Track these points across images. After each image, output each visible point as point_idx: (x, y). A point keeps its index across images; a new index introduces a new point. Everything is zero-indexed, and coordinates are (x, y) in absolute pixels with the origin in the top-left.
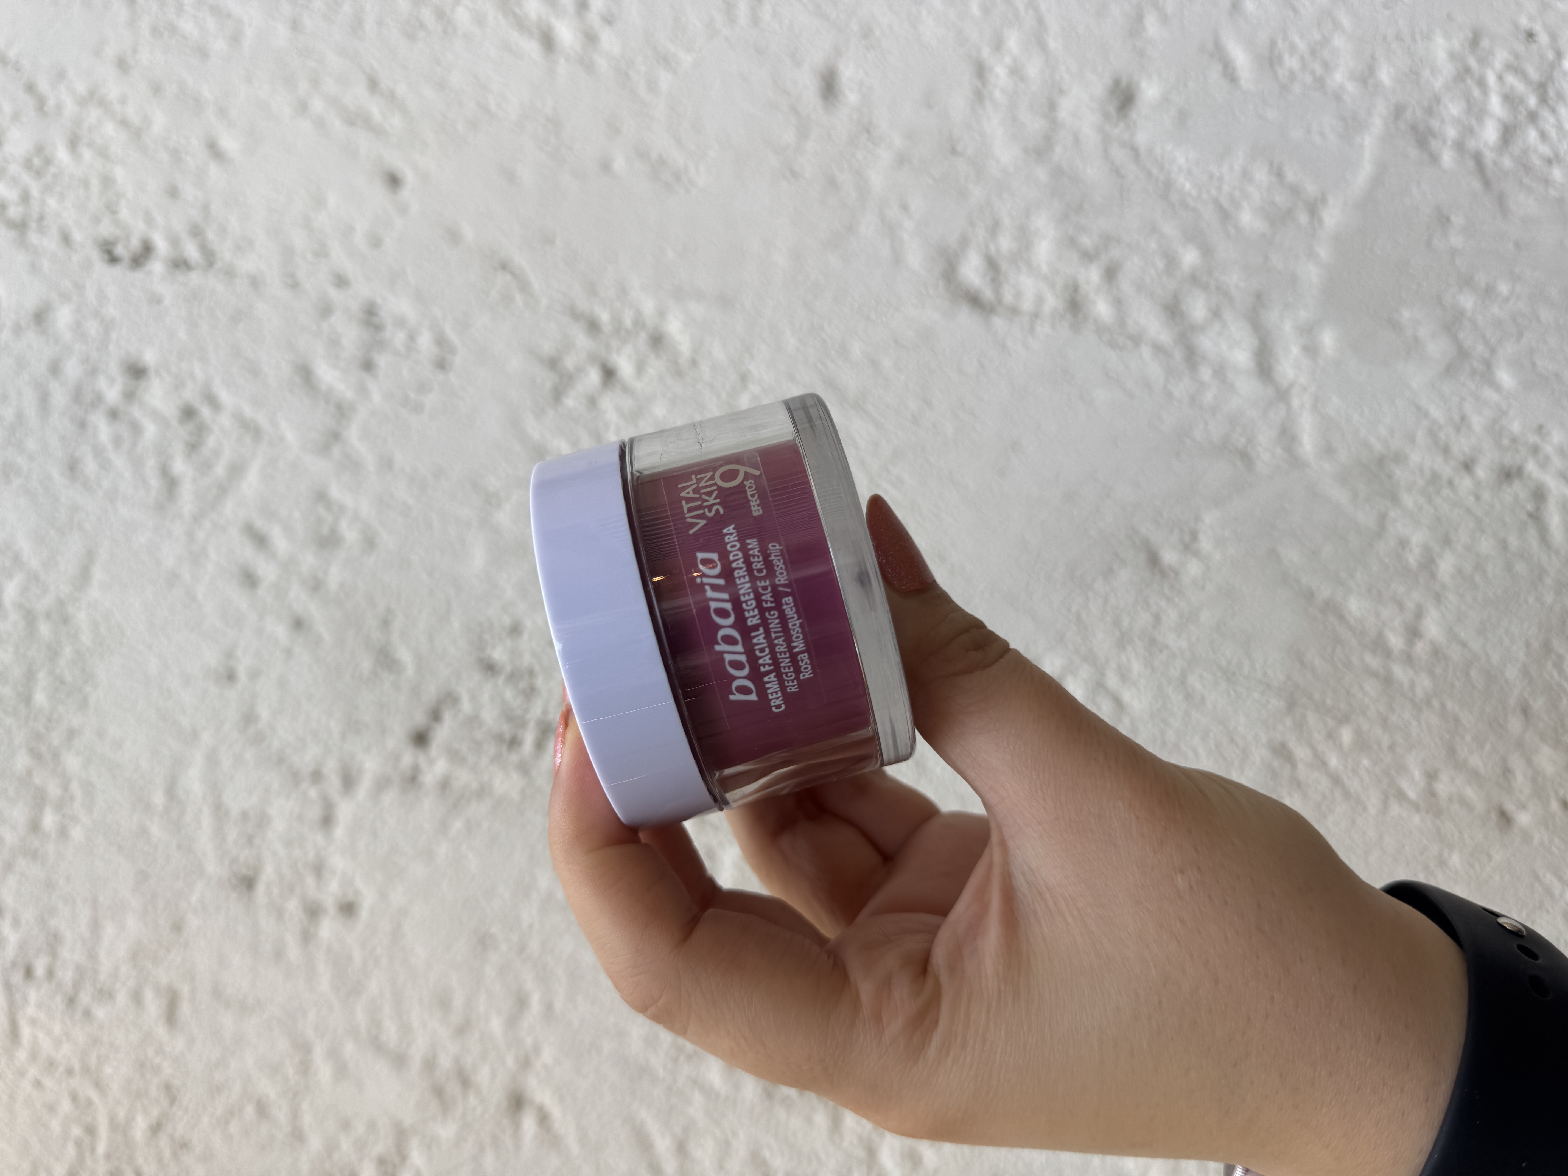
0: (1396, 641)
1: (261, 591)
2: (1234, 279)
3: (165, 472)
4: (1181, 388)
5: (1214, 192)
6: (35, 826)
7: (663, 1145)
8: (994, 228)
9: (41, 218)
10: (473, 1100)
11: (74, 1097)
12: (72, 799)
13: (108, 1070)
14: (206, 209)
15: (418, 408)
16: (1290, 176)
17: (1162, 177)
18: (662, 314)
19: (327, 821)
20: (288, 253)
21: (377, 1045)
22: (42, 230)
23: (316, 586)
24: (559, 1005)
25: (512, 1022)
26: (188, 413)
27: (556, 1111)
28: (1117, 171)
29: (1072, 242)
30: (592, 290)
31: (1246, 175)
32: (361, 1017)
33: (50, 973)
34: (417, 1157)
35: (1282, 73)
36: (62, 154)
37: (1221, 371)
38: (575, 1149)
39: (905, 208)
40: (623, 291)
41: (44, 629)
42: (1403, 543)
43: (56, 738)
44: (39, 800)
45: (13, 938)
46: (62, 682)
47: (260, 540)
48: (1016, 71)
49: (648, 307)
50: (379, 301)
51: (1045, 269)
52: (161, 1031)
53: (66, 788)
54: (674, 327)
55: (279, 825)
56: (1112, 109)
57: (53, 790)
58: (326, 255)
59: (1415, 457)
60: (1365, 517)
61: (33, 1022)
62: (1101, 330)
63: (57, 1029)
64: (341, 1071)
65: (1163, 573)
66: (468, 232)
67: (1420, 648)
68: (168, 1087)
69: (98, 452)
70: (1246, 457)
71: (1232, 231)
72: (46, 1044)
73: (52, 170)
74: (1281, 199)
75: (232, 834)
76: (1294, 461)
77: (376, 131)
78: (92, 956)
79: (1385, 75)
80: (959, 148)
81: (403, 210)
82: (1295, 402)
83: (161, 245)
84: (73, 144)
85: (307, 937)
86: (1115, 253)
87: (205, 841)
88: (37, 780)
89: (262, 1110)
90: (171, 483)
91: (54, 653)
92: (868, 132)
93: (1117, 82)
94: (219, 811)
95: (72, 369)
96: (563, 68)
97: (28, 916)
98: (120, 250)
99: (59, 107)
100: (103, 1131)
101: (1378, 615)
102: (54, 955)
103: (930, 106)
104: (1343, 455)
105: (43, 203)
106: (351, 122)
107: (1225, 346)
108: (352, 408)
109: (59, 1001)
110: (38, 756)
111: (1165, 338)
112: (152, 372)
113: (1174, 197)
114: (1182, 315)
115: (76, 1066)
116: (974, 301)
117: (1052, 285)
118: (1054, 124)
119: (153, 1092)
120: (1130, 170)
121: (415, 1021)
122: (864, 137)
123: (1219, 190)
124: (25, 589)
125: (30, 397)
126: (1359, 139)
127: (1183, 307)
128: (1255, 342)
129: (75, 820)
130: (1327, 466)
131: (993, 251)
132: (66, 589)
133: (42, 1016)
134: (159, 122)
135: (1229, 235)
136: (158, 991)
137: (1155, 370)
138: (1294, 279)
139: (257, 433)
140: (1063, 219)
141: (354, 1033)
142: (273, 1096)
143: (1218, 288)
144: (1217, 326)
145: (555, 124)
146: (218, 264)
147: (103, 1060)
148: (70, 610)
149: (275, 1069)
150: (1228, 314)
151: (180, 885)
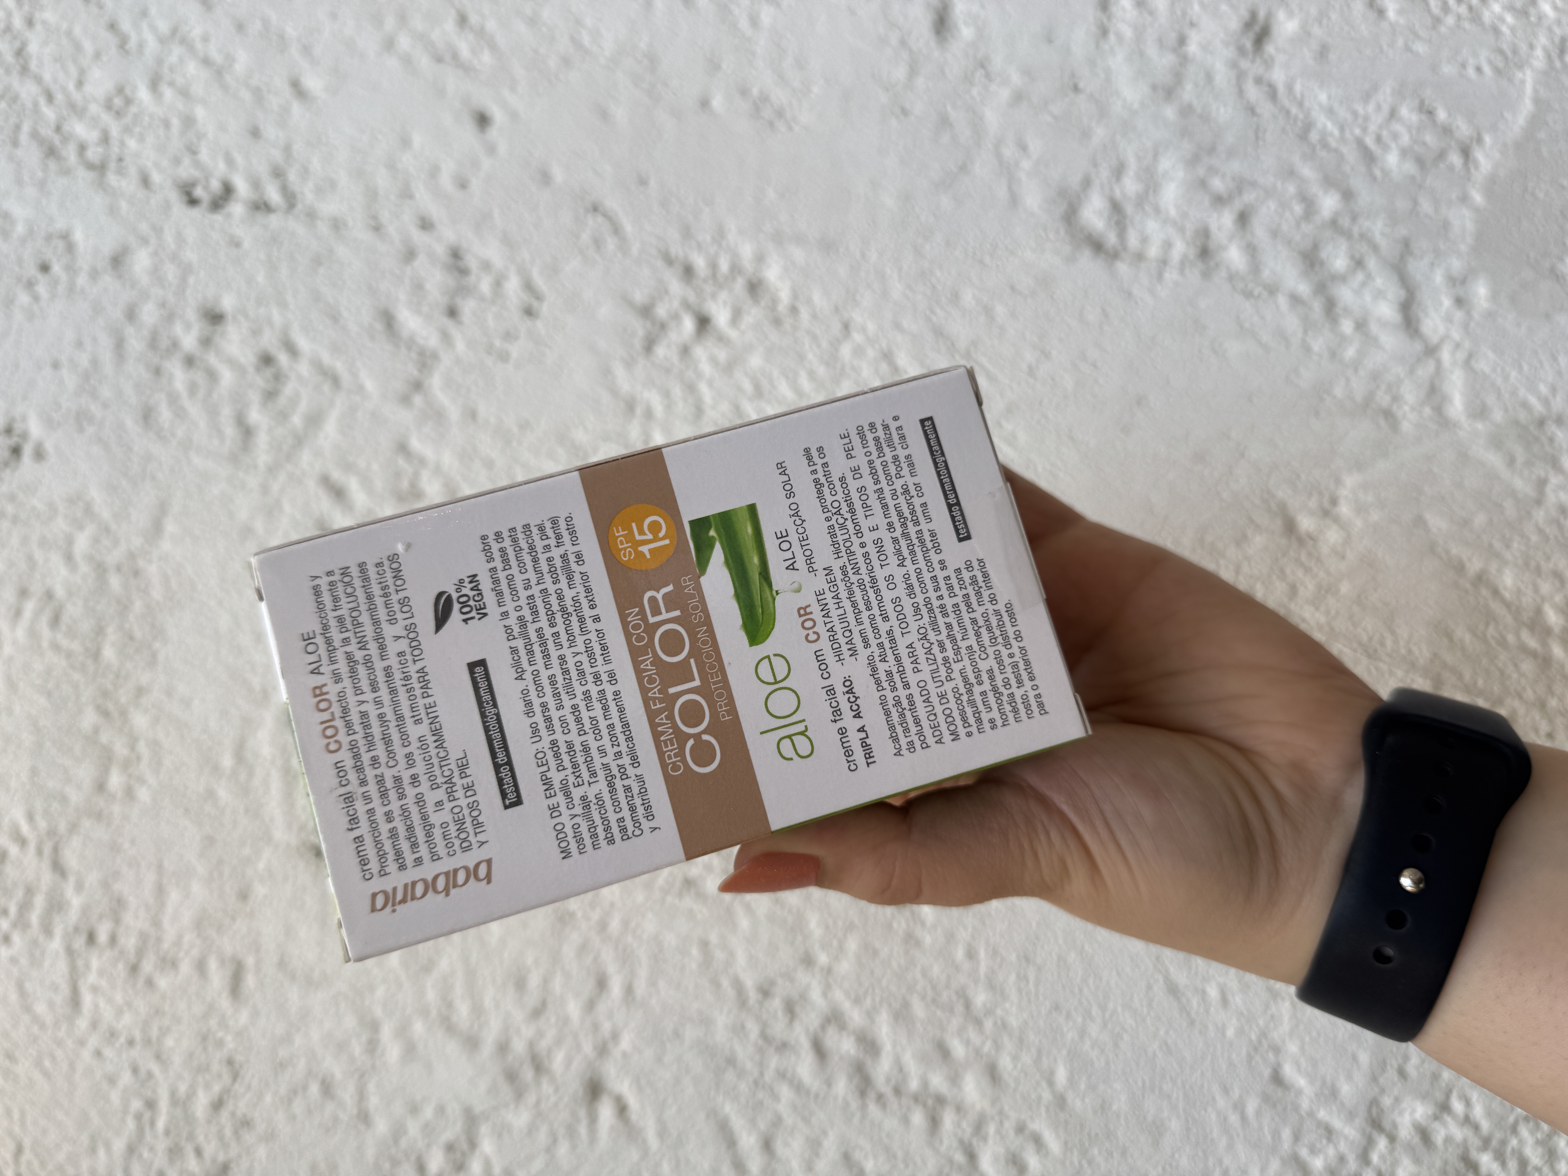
0: (1554, 618)
2: (1378, 226)
3: (241, 421)
4: (1320, 343)
5: (1357, 131)
6: (101, 787)
7: (748, 1141)
8: (1119, 170)
9: (120, 160)
10: (546, 1088)
11: (135, 1070)
12: (139, 759)
13: (169, 1042)
14: (287, 149)
15: (504, 357)
16: (1442, 115)
17: (1301, 116)
18: (760, 259)
20: (372, 195)
21: (448, 1025)
22: (121, 172)
24: (641, 988)
25: (590, 1006)
26: (267, 360)
27: (632, 1102)
29: (1202, 185)
30: (687, 233)
31: (1393, 114)
32: (431, 995)
33: (113, 940)
34: (487, 1146)
36: (143, 94)
37: (1363, 325)
38: (653, 1141)
39: (1023, 147)
40: (720, 234)
41: (115, 582)
42: (1565, 511)
43: (124, 696)
44: (106, 759)
45: (76, 902)
46: (131, 638)
47: (337, 493)
48: (1143, 3)
49: (747, 251)
50: (465, 245)
51: (1173, 212)
52: (225, 1003)
53: (133, 748)
54: (772, 274)
56: (1248, 44)
57: (120, 749)
58: (411, 197)
60: (1522, 485)
61: (95, 989)
62: (1232, 277)
63: (119, 998)
64: (410, 1050)
65: (1301, 541)
66: (558, 175)
68: (230, 1062)
69: (173, 399)
70: (1390, 417)
71: (1378, 173)
72: (107, 1014)
73: (133, 109)
74: (1431, 139)
76: (1444, 421)
77: (465, 68)
78: (156, 923)
79: (1546, 7)
80: (1081, 85)
81: (491, 150)
82: (1446, 357)
83: (242, 187)
84: (154, 85)
86: (1249, 197)
87: (274, 806)
88: (104, 738)
89: (327, 1089)
90: (247, 433)
91: (124, 607)
92: (984, 67)
93: (1253, 15)
95: (149, 314)
97: (92, 878)
98: (199, 192)
99: (141, 46)
100: (164, 1105)
101: (1536, 590)
102: (117, 921)
103: (1050, 41)
104: (1498, 416)
105: (122, 144)
106: (439, 60)
107: (1368, 298)
108: (435, 356)
109: (121, 968)
110: (105, 714)
111: (1304, 289)
112: (230, 317)
113: (1314, 136)
114: (1322, 263)
115: (138, 1035)
116: (1097, 246)
117: (1182, 230)
118: (1184, 60)
119: (215, 1067)
120: (1266, 109)
121: (488, 1002)
122: (980, 73)
123: (1365, 130)
124: (96, 541)
125: (106, 343)
126: (1519, 75)
127: (1323, 255)
128: (1403, 294)
129: (142, 781)
130: (1480, 426)
131: (1118, 193)
132: (137, 542)
133: (103, 983)
134: (242, 60)
135: (1374, 178)
136: (222, 962)
137: (1292, 323)
138: (1446, 225)
139: (335, 381)
140: (1193, 161)
141: (424, 1012)
142: (338, 1075)
143: (1362, 236)
144: (1360, 277)
145: (652, 60)
146: (299, 206)
147: (164, 1032)
148: (141, 563)
149: (342, 1047)
150: (1372, 263)
151: (247, 851)
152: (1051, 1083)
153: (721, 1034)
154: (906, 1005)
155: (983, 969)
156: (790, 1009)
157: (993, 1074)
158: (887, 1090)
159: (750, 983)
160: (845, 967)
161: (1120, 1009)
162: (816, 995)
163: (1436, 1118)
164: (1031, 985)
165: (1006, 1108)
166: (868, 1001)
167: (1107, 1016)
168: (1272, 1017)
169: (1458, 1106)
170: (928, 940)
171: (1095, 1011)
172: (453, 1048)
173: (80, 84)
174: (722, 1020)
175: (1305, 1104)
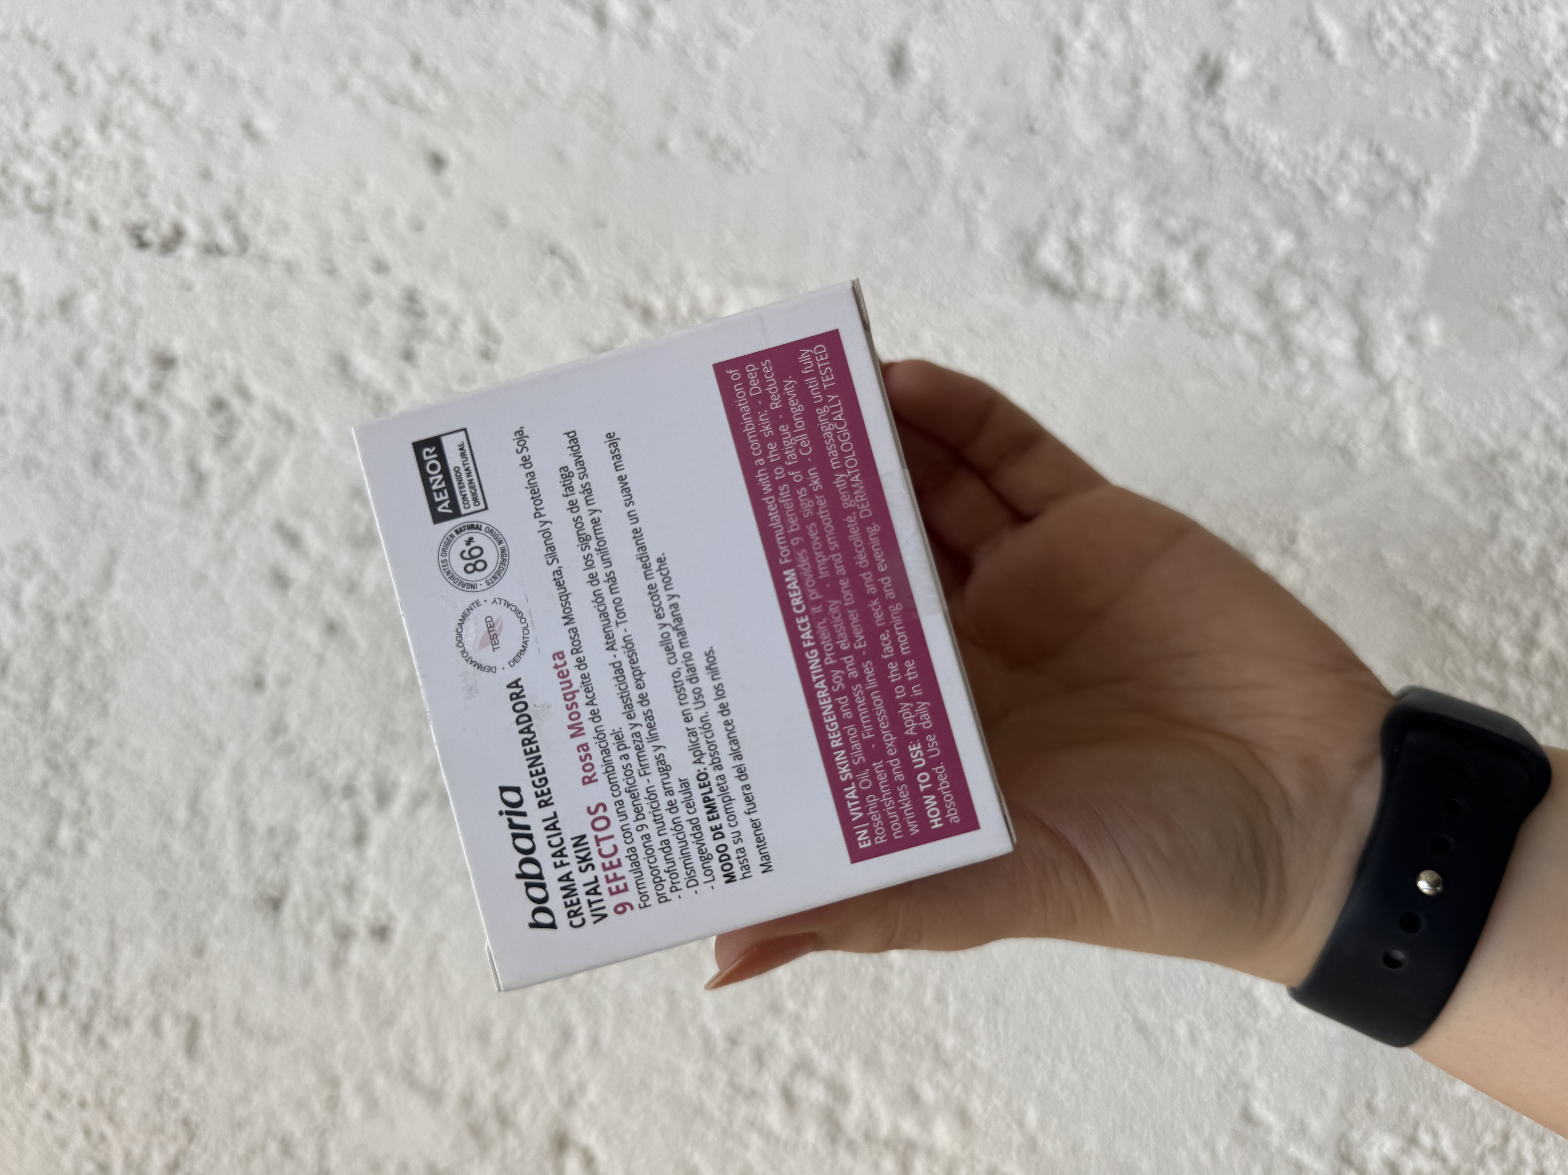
0: (1510, 651)
1: (292, 593)
2: (1331, 265)
3: (193, 466)
4: (1276, 381)
5: (1309, 172)
6: (50, 841)
8: (1076, 210)
9: (68, 202)
10: (512, 1141)
11: (87, 1133)
12: (89, 812)
13: (123, 1103)
14: (239, 192)
16: (1391, 155)
17: (1253, 157)
19: (360, 838)
20: (325, 237)
21: (411, 1080)
22: (69, 215)
23: (351, 587)
24: (606, 1038)
25: (555, 1057)
26: (219, 405)
27: (600, 1153)
28: (1205, 151)
29: (1158, 225)
30: (645, 275)
31: (1343, 155)
32: (393, 1050)
33: (64, 998)
35: (1381, 47)
36: (91, 136)
37: (1318, 363)
39: (980, 189)
40: (679, 276)
41: (64, 632)
42: (1518, 545)
43: (74, 748)
45: (25, 960)
46: (81, 689)
47: (293, 539)
48: (1095, 46)
49: (706, 294)
50: (421, 287)
51: (1129, 253)
52: (180, 1062)
53: (83, 801)
55: (308, 842)
56: (1200, 86)
57: (71, 803)
58: (366, 240)
59: (1529, 455)
60: (1477, 520)
61: (45, 1050)
62: (1190, 317)
63: (70, 1058)
64: (372, 1106)
66: (515, 216)
67: (1537, 659)
68: (186, 1122)
69: (123, 445)
70: (1346, 454)
71: (1329, 214)
72: (58, 1075)
73: (81, 152)
74: (1380, 179)
75: (258, 852)
76: (1399, 458)
77: (419, 110)
78: (109, 981)
79: (1490, 50)
80: (1037, 127)
81: (447, 193)
82: (1399, 394)
83: (193, 229)
84: (103, 125)
85: (337, 963)
86: (1204, 237)
87: (229, 859)
88: (53, 792)
89: (287, 1147)
90: (199, 479)
91: (73, 657)
92: (940, 109)
93: (1205, 58)
94: (245, 827)
95: (98, 359)
96: (615, 43)
97: (42, 936)
98: (149, 235)
99: (89, 88)
100: (117, 1168)
101: (1492, 624)
102: (68, 979)
103: (1005, 83)
104: (1451, 452)
105: (70, 186)
106: (393, 101)
107: (1322, 337)
108: (391, 400)
109: (72, 1028)
110: (54, 767)
111: (1259, 326)
112: (181, 363)
113: (1267, 178)
114: (1277, 302)
115: (90, 1098)
116: (1054, 286)
117: (1138, 270)
118: (1138, 102)
119: (171, 1128)
120: (1220, 150)
121: (451, 1055)
122: (935, 115)
123: (1315, 170)
124: (44, 590)
125: (53, 388)
126: (1464, 116)
127: (1278, 294)
128: (1356, 332)
129: (92, 835)
130: (1433, 463)
131: (1074, 233)
132: (86, 591)
133: (54, 1044)
134: (193, 102)
135: (1325, 218)
136: (177, 1019)
137: (1248, 361)
138: (1397, 265)
139: (290, 426)
140: (1149, 200)
141: (386, 1067)
142: (298, 1134)
143: (1315, 275)
144: (1314, 315)
145: (608, 102)
146: (252, 250)
147: (118, 1092)
148: (91, 612)
149: (301, 1105)
150: (1326, 302)
151: (202, 905)
152: (1021, 1125)
153: (689, 1084)
154: (875, 1049)
155: (952, 1012)
156: (759, 1058)
157: (963, 1118)
158: (858, 1137)
159: (717, 1031)
160: (813, 1013)
161: (1089, 1050)
162: (784, 1042)
163: (1404, 1151)
164: (1000, 1028)
165: (977, 1152)
166: (837, 1048)
167: (1076, 1057)
168: (1241, 1054)
169: (1426, 1139)
170: (897, 983)
171: (1064, 1052)
172: (416, 1103)
173: (26, 125)
174: (690, 1069)
175: (1275, 1140)
